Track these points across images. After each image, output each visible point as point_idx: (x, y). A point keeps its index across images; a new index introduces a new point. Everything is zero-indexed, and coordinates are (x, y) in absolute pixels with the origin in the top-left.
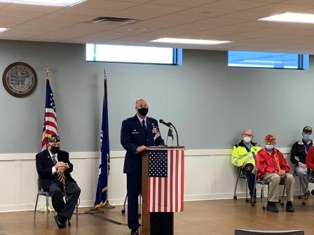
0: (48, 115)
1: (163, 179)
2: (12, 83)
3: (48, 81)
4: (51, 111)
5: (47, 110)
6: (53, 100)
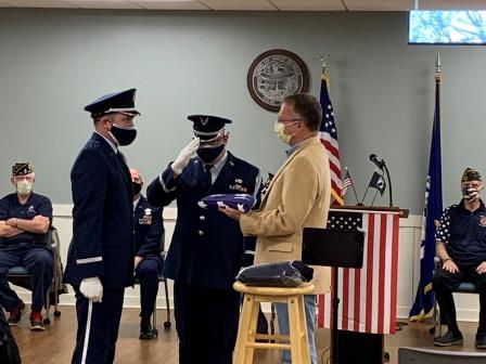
1: (352, 271)
2: (262, 87)
3: (324, 83)
6: (331, 118)
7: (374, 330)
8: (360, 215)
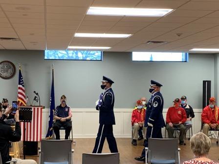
0: (20, 88)
1: (29, 123)
2: (1, 72)
3: (20, 71)
4: (21, 86)
5: (19, 86)
6: (22, 81)
7: (35, 140)
8: (31, 108)
